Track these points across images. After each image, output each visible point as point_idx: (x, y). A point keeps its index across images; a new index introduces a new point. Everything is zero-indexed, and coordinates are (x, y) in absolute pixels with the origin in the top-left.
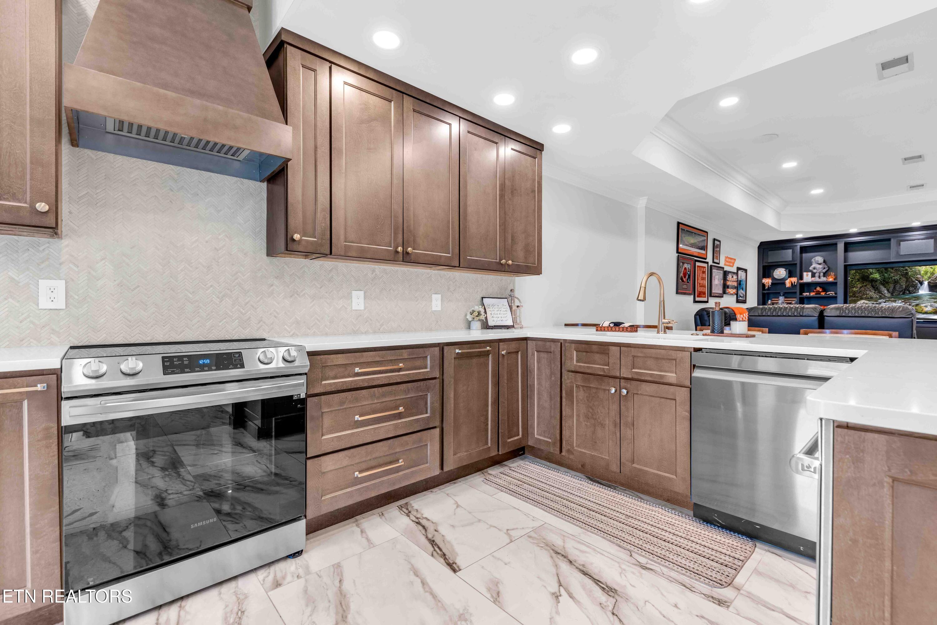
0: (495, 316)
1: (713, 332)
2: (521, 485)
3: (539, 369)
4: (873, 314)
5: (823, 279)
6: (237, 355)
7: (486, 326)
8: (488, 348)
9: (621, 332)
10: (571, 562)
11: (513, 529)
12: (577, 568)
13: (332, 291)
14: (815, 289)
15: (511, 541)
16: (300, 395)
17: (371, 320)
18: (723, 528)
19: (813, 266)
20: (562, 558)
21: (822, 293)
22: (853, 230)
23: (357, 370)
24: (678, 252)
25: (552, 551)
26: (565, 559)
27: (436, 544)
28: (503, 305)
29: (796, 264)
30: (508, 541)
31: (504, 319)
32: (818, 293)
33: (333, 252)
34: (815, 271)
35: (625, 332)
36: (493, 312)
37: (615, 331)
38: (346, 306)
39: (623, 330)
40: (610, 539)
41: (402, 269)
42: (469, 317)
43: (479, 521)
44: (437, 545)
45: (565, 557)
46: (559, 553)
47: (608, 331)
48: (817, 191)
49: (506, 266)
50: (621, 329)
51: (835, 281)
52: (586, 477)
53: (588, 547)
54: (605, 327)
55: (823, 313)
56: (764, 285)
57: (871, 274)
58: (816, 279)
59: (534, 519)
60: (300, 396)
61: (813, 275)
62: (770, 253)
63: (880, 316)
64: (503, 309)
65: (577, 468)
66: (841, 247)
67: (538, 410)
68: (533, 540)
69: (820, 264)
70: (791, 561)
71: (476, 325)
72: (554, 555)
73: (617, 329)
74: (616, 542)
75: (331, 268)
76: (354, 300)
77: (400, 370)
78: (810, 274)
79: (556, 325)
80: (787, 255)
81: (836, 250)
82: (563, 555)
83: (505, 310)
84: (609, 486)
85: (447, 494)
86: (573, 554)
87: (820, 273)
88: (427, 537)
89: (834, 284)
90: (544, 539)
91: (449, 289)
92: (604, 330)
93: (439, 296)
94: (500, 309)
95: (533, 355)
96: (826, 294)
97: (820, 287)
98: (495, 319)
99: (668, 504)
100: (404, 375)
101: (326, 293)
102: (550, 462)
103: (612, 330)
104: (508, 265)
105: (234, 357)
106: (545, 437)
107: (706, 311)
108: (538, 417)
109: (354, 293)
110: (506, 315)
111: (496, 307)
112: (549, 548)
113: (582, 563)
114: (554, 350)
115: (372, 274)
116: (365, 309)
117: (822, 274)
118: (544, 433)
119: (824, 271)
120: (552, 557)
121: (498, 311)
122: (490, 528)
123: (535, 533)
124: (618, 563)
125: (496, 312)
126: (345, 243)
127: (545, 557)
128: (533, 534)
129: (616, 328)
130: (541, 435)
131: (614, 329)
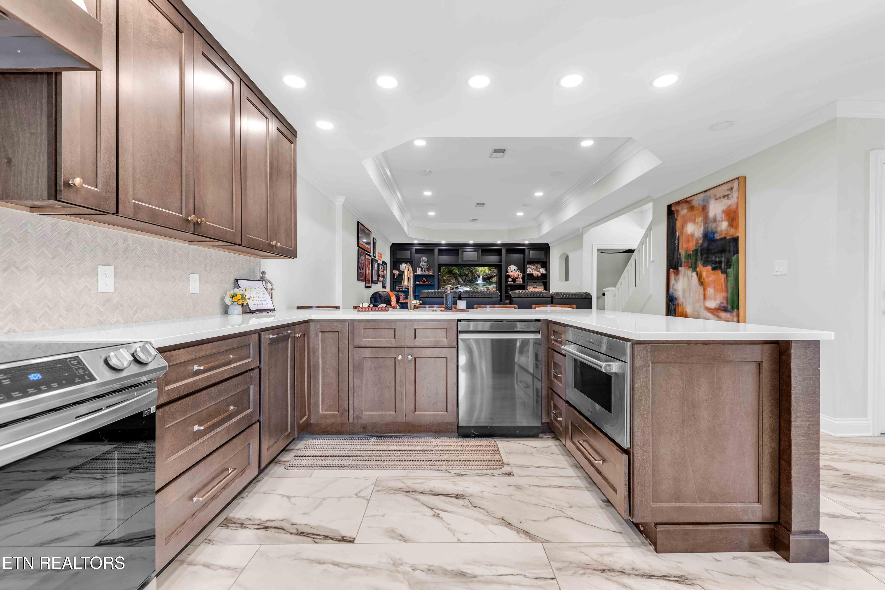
0: (255, 299)
1: (446, 308)
2: (326, 459)
3: (323, 348)
4: (483, 296)
5: (427, 273)
6: (75, 362)
7: (247, 310)
8: (289, 332)
9: (380, 311)
10: (422, 493)
11: (359, 492)
12: (429, 494)
13: (69, 265)
14: (423, 279)
15: (369, 501)
16: (150, 409)
17: (122, 306)
18: (477, 437)
19: (421, 263)
20: (414, 493)
21: (426, 282)
22: (443, 242)
23: (196, 368)
24: (358, 246)
25: (403, 492)
26: (417, 493)
27: (308, 534)
28: (259, 288)
29: (413, 261)
30: (366, 502)
31: (264, 302)
32: (424, 282)
33: (120, 211)
34: (422, 267)
35: (384, 311)
36: (252, 296)
37: (375, 310)
38: (90, 287)
39: (382, 310)
40: (428, 468)
41: (159, 240)
42: (228, 301)
43: (324, 499)
44: (311, 534)
45: (415, 491)
46: (409, 491)
47: (369, 310)
48: (432, 214)
49: (275, 247)
50: (380, 309)
51: (434, 274)
52: (369, 435)
53: (422, 479)
54: (365, 308)
55: (460, 295)
56: (394, 275)
57: (454, 269)
58: (424, 273)
59: (366, 479)
60: (150, 411)
61: (422, 270)
62: (398, 251)
63: (487, 297)
64: (261, 293)
65: (359, 432)
66: (436, 251)
67: (322, 387)
68: (382, 492)
69: (425, 262)
70: (516, 442)
71: (236, 310)
72: (407, 494)
73: (377, 309)
74: (434, 468)
75: (69, 229)
76: (102, 279)
77: (229, 363)
78: (420, 268)
79: (289, 308)
80: (408, 254)
81: (434, 253)
82: (412, 491)
83: (263, 293)
84: (391, 437)
85: (264, 493)
86: (418, 487)
87: (425, 268)
88: (292, 533)
89: (432, 276)
90: (389, 487)
91: (206, 268)
92: (365, 311)
93: (197, 276)
94: (258, 292)
95: (317, 335)
96: (428, 283)
97: (425, 278)
98: (256, 303)
99: (436, 434)
100: (234, 368)
101: (62, 266)
102: (329, 434)
103: (372, 310)
104: (276, 247)
105: (73, 365)
106: (330, 411)
107: (378, 294)
108: (322, 394)
109: (102, 269)
110: (265, 298)
111: (253, 289)
112: (399, 492)
113: (429, 490)
114: (341, 330)
115: (124, 243)
116: (115, 291)
117: (426, 269)
118: (330, 407)
119: (427, 267)
120: (407, 496)
121: (256, 294)
122: (340, 500)
123: (379, 486)
124: (447, 479)
125: (255, 296)
126: (134, 201)
127: (402, 498)
128: (377, 488)
129: (375, 308)
130: (326, 411)
131: (374, 309)
